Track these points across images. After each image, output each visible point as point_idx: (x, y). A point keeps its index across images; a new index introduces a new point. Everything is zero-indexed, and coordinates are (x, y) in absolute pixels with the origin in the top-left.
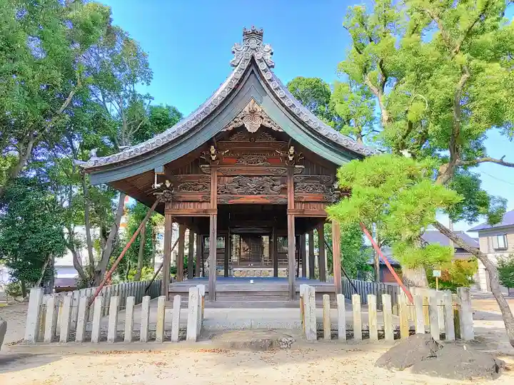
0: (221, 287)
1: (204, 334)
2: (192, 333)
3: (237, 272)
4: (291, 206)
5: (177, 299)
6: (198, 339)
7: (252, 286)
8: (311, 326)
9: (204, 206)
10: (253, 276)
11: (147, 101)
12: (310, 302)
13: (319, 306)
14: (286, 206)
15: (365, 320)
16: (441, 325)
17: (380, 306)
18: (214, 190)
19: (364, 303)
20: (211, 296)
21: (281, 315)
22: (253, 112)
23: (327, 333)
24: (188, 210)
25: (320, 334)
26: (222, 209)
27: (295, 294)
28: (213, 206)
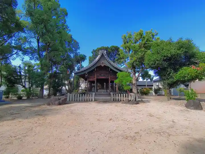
0: (97, 93)
1: (95, 100)
2: (93, 100)
3: (98, 91)
4: (109, 79)
5: (91, 95)
6: (94, 101)
7: (102, 93)
8: (112, 99)
9: (94, 79)
10: (103, 91)
11: (79, 54)
12: (112, 95)
13: (114, 96)
14: (108, 79)
15: (121, 98)
16: (133, 99)
17: (123, 96)
18: (95, 76)
19: (121, 95)
20: (95, 95)
21: (109, 98)
22: (103, 63)
23: (115, 100)
24: (91, 80)
25: (114, 100)
26: (97, 79)
27: (110, 94)
28: (96, 79)
